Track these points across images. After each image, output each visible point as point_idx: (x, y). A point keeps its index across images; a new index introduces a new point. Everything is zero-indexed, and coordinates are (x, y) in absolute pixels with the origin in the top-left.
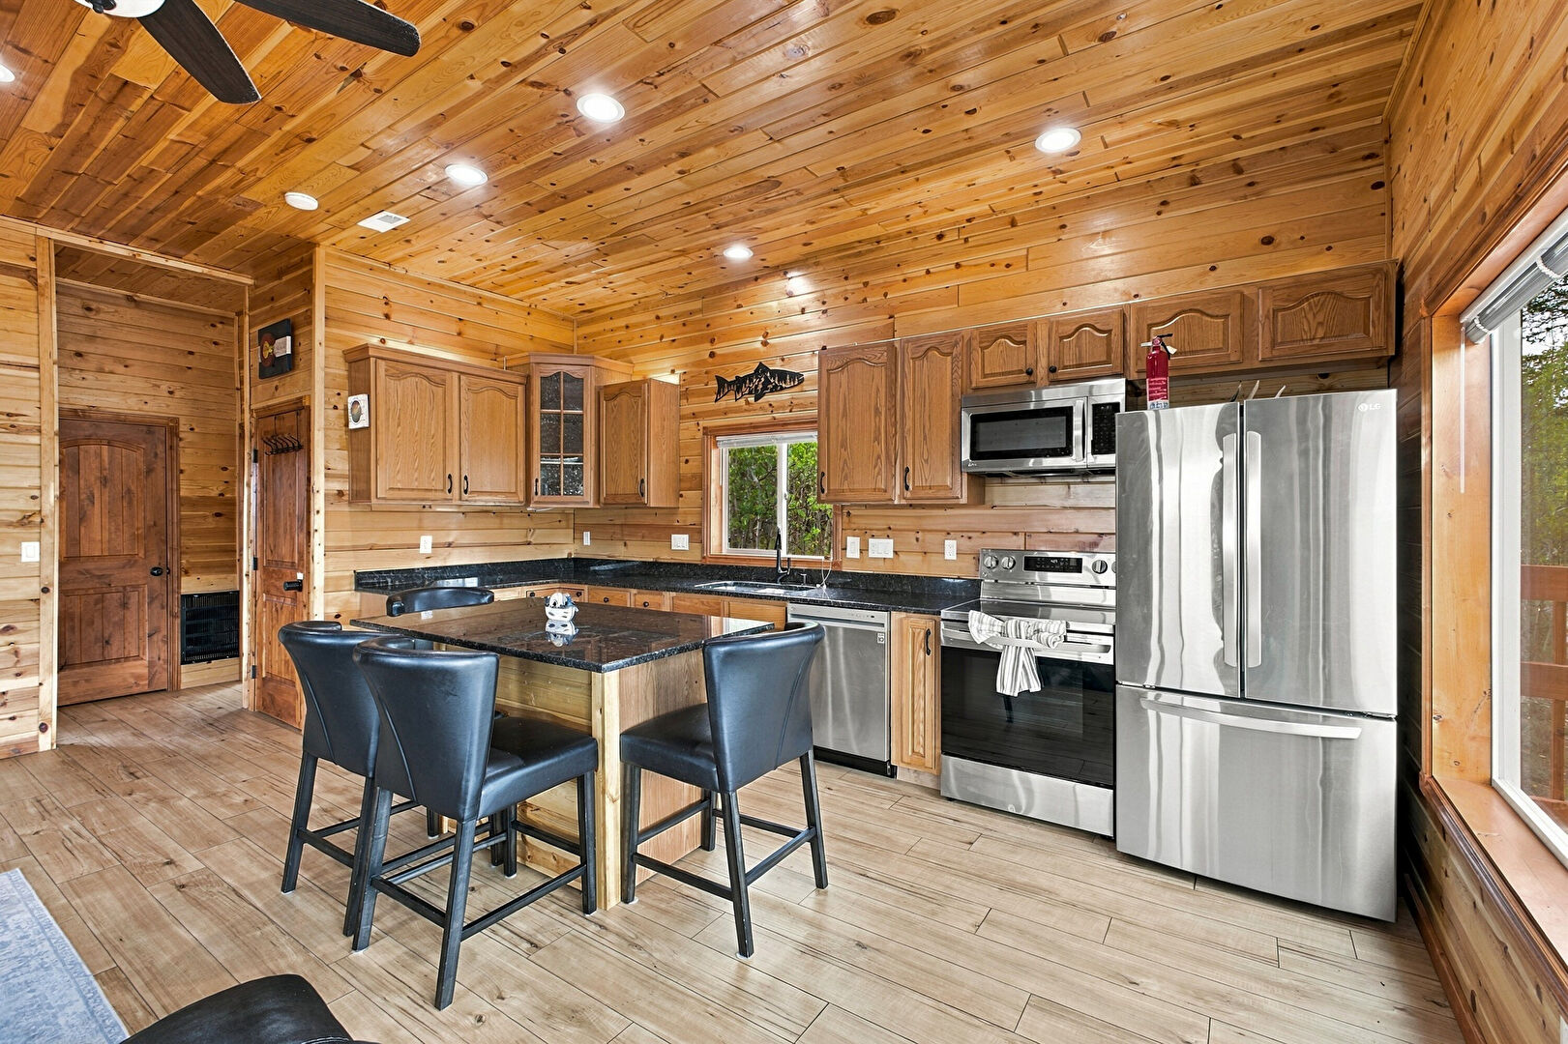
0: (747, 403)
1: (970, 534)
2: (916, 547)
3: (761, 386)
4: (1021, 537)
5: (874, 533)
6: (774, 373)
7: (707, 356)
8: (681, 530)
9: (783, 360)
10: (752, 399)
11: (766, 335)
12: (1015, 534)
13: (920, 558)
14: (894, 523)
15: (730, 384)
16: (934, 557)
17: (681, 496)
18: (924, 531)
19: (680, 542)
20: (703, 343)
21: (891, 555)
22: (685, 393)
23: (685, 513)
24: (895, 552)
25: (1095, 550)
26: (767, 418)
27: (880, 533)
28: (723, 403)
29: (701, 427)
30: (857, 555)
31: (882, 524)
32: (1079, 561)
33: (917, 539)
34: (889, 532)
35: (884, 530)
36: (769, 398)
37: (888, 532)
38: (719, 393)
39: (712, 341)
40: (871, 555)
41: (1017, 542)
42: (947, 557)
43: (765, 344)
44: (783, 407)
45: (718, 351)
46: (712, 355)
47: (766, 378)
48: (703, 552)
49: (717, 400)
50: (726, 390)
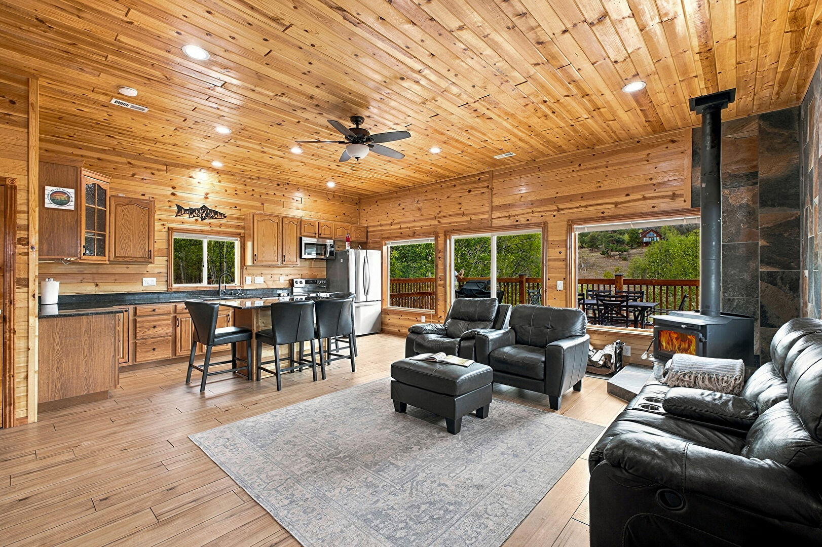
2: (271, 279)
3: (204, 215)
4: (300, 275)
6: (211, 211)
11: (207, 194)
14: (263, 272)
15: (185, 210)
16: (275, 283)
20: (167, 186)
23: (153, 267)
24: (264, 281)
26: (207, 229)
27: (259, 275)
30: (250, 283)
31: (259, 272)
34: (262, 275)
38: (178, 212)
39: (174, 188)
40: (255, 283)
42: (281, 282)
43: (207, 198)
44: (217, 226)
47: (207, 212)
48: (169, 286)
49: (176, 216)
50: (183, 212)
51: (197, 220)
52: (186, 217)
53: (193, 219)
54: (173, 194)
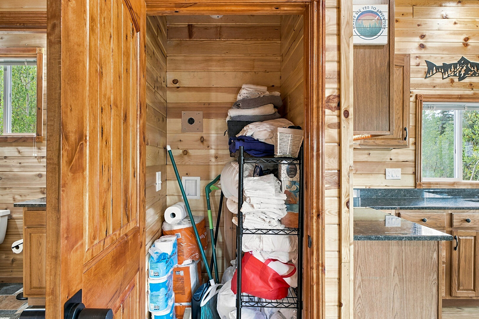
0: (452, 81)
6: (473, 64)
10: (456, 79)
11: (466, 40)
15: (438, 68)
20: (416, 36)
23: (397, 153)
38: (428, 72)
39: (423, 37)
43: (466, 45)
48: (417, 180)
50: (434, 72)
54: (422, 46)
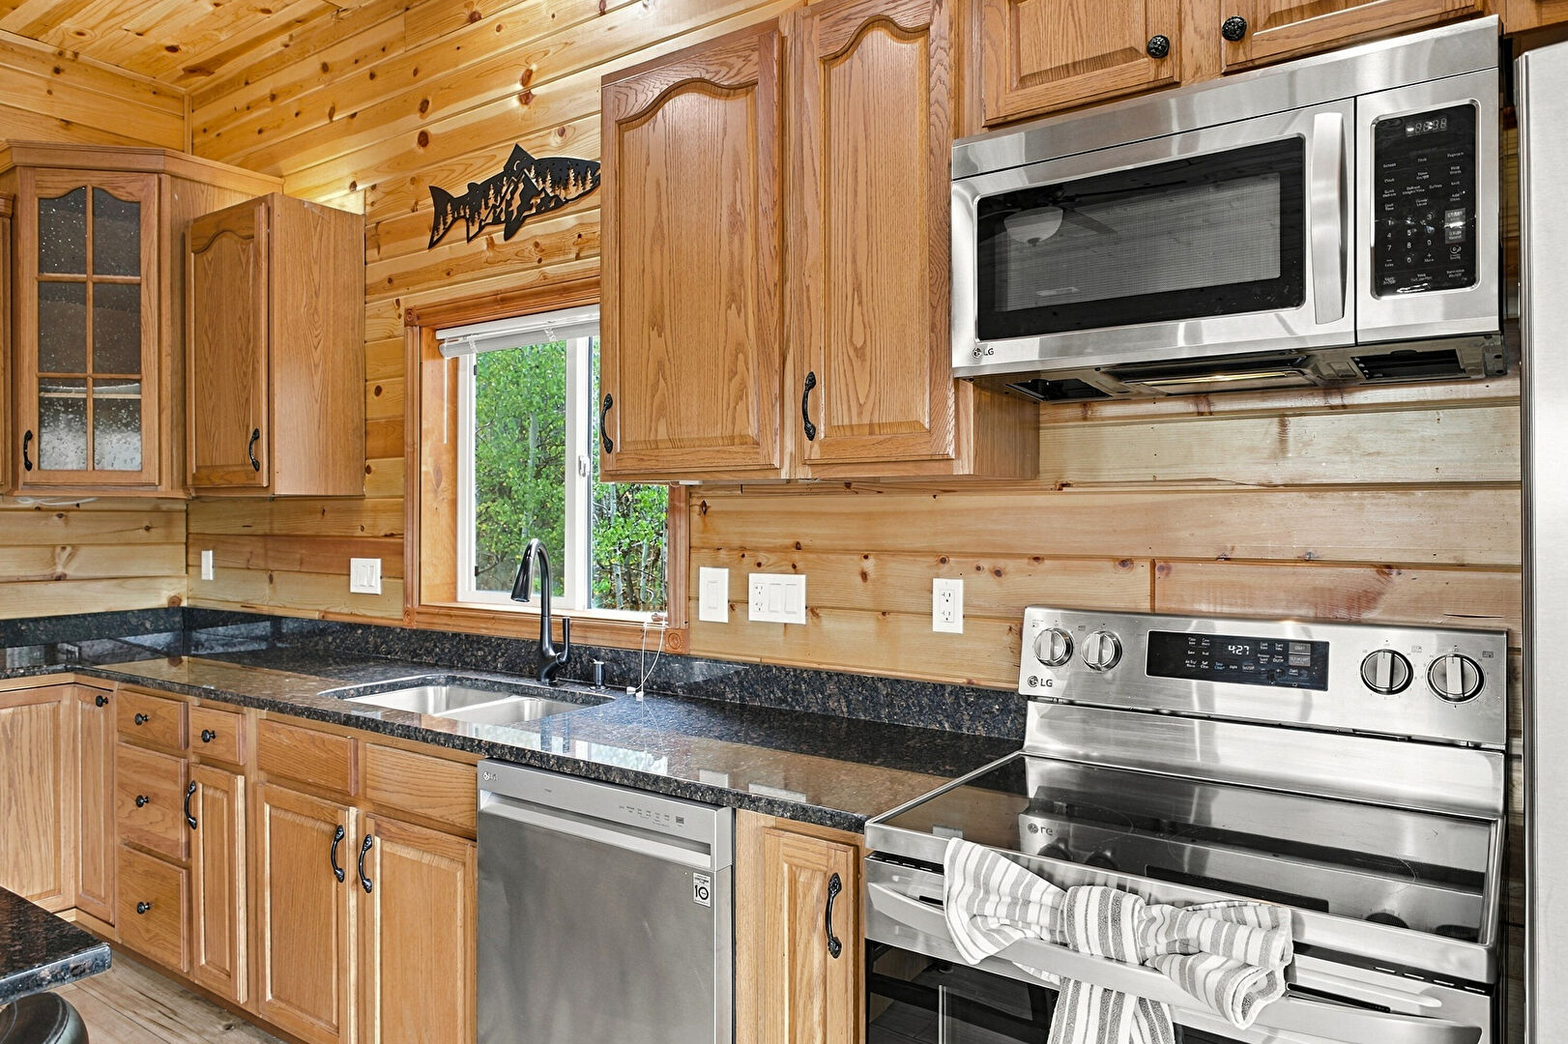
1: (1001, 563)
2: (861, 594)
3: (517, 202)
4: (1143, 571)
5: (762, 557)
6: (545, 166)
7: (414, 144)
8: (367, 550)
9: (562, 133)
11: (526, 79)
12: (1125, 562)
13: (868, 625)
14: (811, 532)
15: (458, 204)
16: (905, 626)
17: (368, 470)
18: (881, 552)
19: (366, 574)
20: (407, 112)
21: (800, 617)
22: (374, 233)
23: (375, 510)
24: (812, 610)
25: (1367, 615)
26: (528, 277)
27: (773, 558)
28: (443, 251)
29: (402, 311)
30: (723, 616)
31: (778, 533)
32: (1319, 652)
33: (864, 576)
34: (797, 556)
35: (784, 549)
36: (534, 229)
37: (792, 556)
38: (436, 226)
39: (424, 107)
40: (753, 616)
41: (1133, 588)
42: (939, 625)
43: (526, 98)
44: (561, 250)
45: (432, 130)
46: (424, 139)
47: (527, 181)
48: (407, 597)
49: (432, 245)
51: (491, 244)
52: (456, 243)
53: (481, 242)
54: (423, 141)
